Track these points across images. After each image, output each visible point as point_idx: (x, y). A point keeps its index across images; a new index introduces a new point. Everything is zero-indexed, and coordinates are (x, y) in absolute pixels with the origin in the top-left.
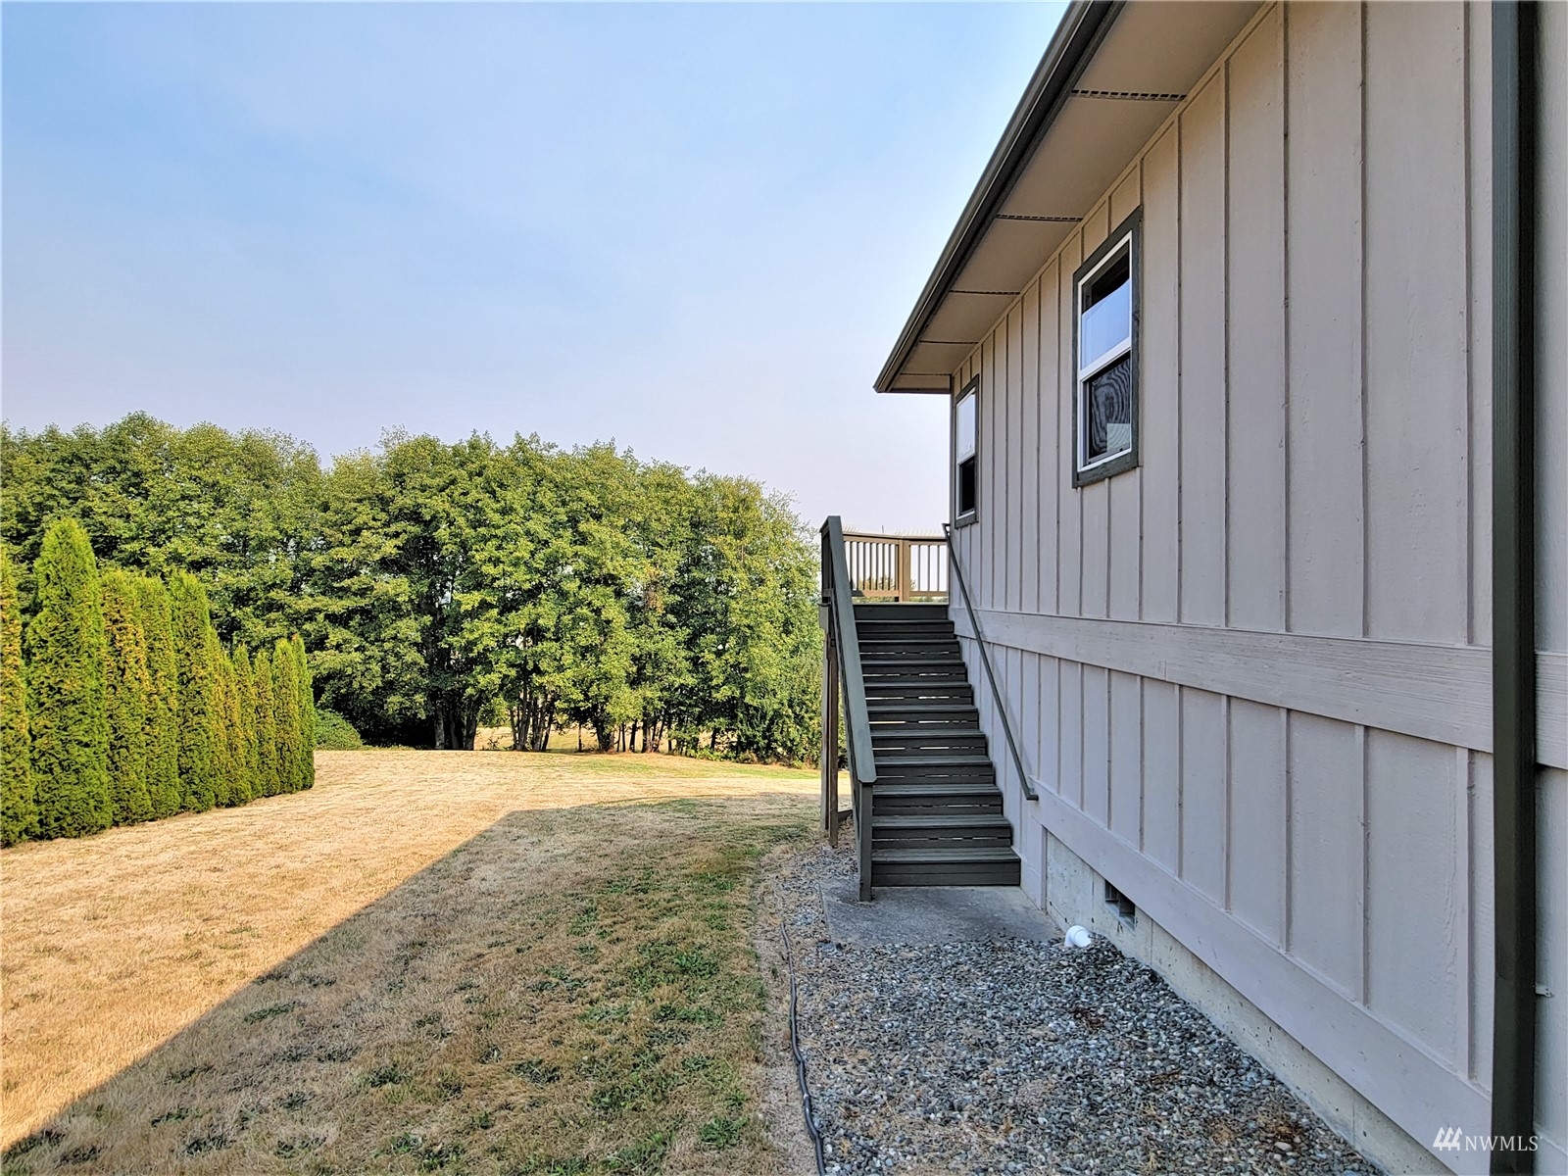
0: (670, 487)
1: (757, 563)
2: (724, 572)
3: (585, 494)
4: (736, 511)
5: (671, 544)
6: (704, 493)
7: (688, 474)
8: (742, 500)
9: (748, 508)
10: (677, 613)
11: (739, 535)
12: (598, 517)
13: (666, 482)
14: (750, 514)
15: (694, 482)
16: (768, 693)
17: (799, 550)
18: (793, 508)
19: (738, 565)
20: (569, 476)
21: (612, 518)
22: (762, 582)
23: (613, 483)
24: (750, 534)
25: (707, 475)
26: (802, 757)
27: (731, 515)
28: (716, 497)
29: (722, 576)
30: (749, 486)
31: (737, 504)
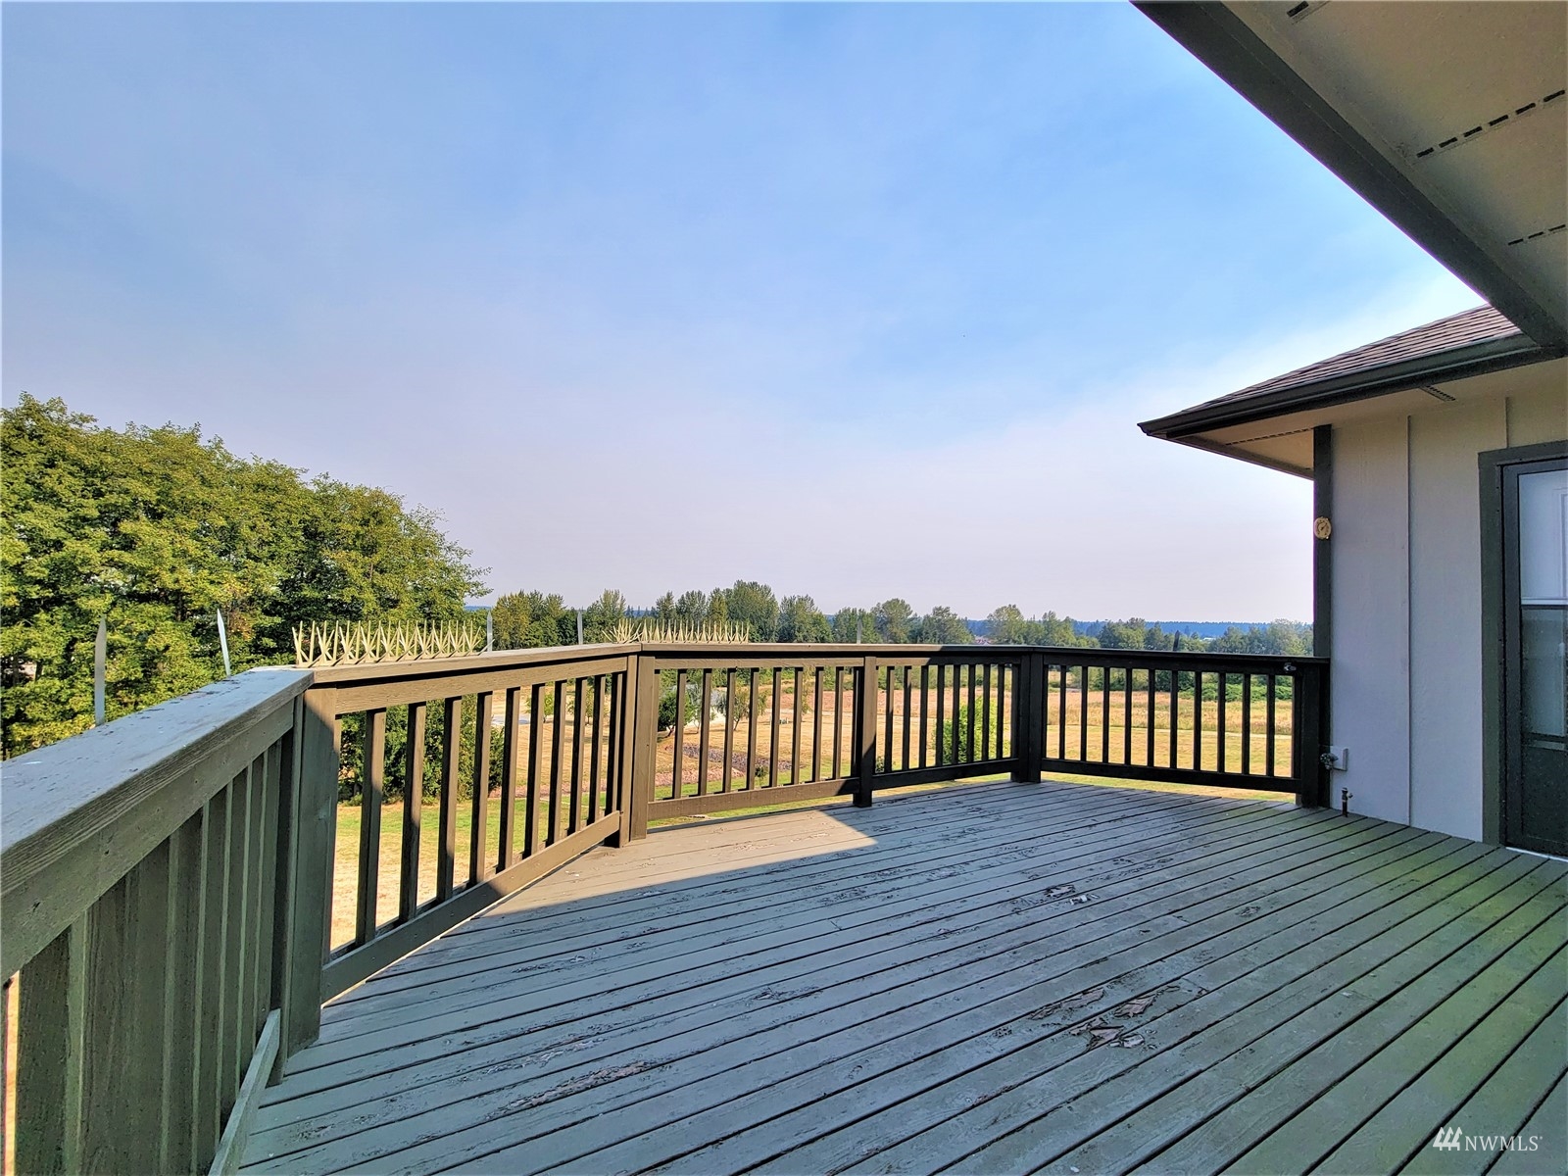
0: (276, 489)
1: (389, 582)
2: (346, 591)
3: (135, 485)
4: (366, 523)
5: (272, 557)
6: (324, 500)
7: (302, 478)
8: (375, 512)
9: (380, 522)
10: (278, 637)
11: (369, 550)
12: (155, 515)
13: (271, 484)
14: (384, 529)
15: (314, 488)
16: (396, 725)
17: (446, 569)
18: (438, 527)
19: (363, 584)
20: (110, 459)
21: (178, 520)
22: (395, 603)
23: (180, 475)
24: (382, 550)
25: (330, 481)
26: (434, 792)
27: (359, 528)
28: (343, 507)
29: (342, 595)
30: (387, 500)
31: (367, 517)
